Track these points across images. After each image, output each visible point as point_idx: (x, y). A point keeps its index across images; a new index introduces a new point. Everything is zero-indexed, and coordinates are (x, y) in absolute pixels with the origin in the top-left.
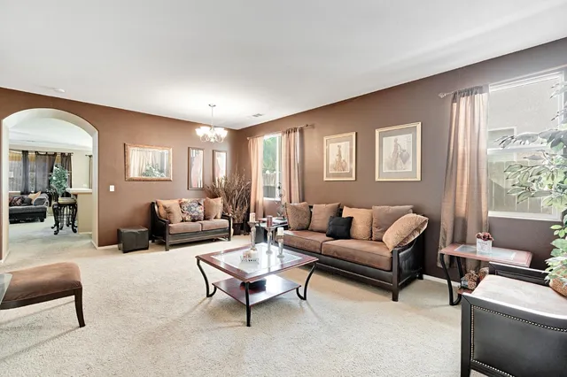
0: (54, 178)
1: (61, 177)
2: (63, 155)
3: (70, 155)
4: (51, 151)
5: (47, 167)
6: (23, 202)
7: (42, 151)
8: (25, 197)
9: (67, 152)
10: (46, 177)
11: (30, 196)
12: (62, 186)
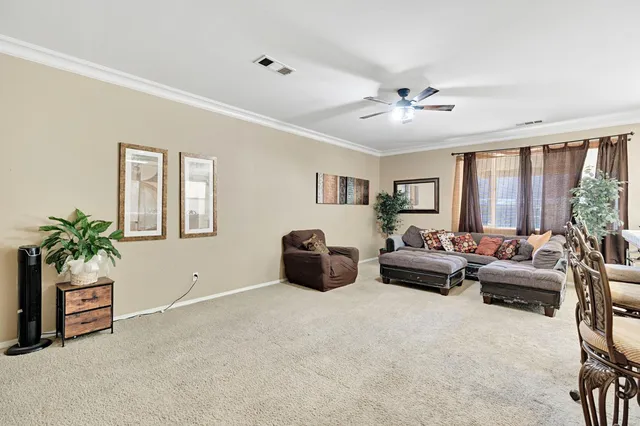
0: (583, 200)
1: (598, 196)
2: (604, 143)
3: (623, 139)
4: (575, 139)
5: (567, 176)
6: (517, 251)
7: (555, 142)
8: (522, 240)
9: (614, 135)
10: (565, 198)
11: (533, 240)
12: (601, 219)
